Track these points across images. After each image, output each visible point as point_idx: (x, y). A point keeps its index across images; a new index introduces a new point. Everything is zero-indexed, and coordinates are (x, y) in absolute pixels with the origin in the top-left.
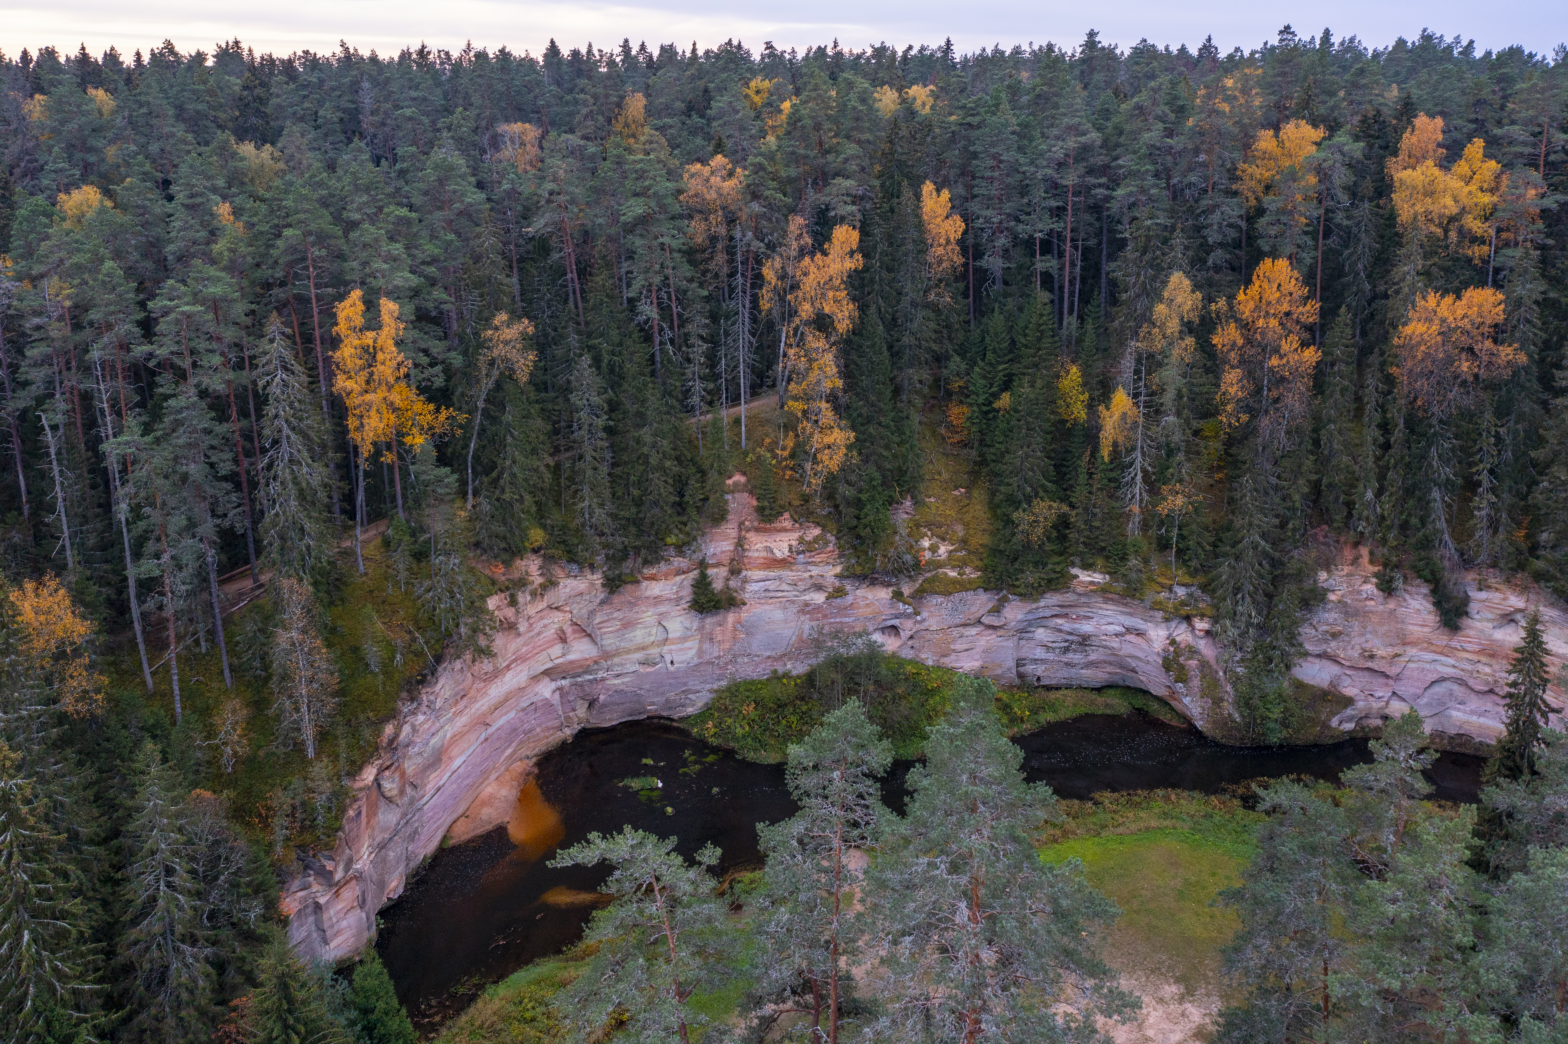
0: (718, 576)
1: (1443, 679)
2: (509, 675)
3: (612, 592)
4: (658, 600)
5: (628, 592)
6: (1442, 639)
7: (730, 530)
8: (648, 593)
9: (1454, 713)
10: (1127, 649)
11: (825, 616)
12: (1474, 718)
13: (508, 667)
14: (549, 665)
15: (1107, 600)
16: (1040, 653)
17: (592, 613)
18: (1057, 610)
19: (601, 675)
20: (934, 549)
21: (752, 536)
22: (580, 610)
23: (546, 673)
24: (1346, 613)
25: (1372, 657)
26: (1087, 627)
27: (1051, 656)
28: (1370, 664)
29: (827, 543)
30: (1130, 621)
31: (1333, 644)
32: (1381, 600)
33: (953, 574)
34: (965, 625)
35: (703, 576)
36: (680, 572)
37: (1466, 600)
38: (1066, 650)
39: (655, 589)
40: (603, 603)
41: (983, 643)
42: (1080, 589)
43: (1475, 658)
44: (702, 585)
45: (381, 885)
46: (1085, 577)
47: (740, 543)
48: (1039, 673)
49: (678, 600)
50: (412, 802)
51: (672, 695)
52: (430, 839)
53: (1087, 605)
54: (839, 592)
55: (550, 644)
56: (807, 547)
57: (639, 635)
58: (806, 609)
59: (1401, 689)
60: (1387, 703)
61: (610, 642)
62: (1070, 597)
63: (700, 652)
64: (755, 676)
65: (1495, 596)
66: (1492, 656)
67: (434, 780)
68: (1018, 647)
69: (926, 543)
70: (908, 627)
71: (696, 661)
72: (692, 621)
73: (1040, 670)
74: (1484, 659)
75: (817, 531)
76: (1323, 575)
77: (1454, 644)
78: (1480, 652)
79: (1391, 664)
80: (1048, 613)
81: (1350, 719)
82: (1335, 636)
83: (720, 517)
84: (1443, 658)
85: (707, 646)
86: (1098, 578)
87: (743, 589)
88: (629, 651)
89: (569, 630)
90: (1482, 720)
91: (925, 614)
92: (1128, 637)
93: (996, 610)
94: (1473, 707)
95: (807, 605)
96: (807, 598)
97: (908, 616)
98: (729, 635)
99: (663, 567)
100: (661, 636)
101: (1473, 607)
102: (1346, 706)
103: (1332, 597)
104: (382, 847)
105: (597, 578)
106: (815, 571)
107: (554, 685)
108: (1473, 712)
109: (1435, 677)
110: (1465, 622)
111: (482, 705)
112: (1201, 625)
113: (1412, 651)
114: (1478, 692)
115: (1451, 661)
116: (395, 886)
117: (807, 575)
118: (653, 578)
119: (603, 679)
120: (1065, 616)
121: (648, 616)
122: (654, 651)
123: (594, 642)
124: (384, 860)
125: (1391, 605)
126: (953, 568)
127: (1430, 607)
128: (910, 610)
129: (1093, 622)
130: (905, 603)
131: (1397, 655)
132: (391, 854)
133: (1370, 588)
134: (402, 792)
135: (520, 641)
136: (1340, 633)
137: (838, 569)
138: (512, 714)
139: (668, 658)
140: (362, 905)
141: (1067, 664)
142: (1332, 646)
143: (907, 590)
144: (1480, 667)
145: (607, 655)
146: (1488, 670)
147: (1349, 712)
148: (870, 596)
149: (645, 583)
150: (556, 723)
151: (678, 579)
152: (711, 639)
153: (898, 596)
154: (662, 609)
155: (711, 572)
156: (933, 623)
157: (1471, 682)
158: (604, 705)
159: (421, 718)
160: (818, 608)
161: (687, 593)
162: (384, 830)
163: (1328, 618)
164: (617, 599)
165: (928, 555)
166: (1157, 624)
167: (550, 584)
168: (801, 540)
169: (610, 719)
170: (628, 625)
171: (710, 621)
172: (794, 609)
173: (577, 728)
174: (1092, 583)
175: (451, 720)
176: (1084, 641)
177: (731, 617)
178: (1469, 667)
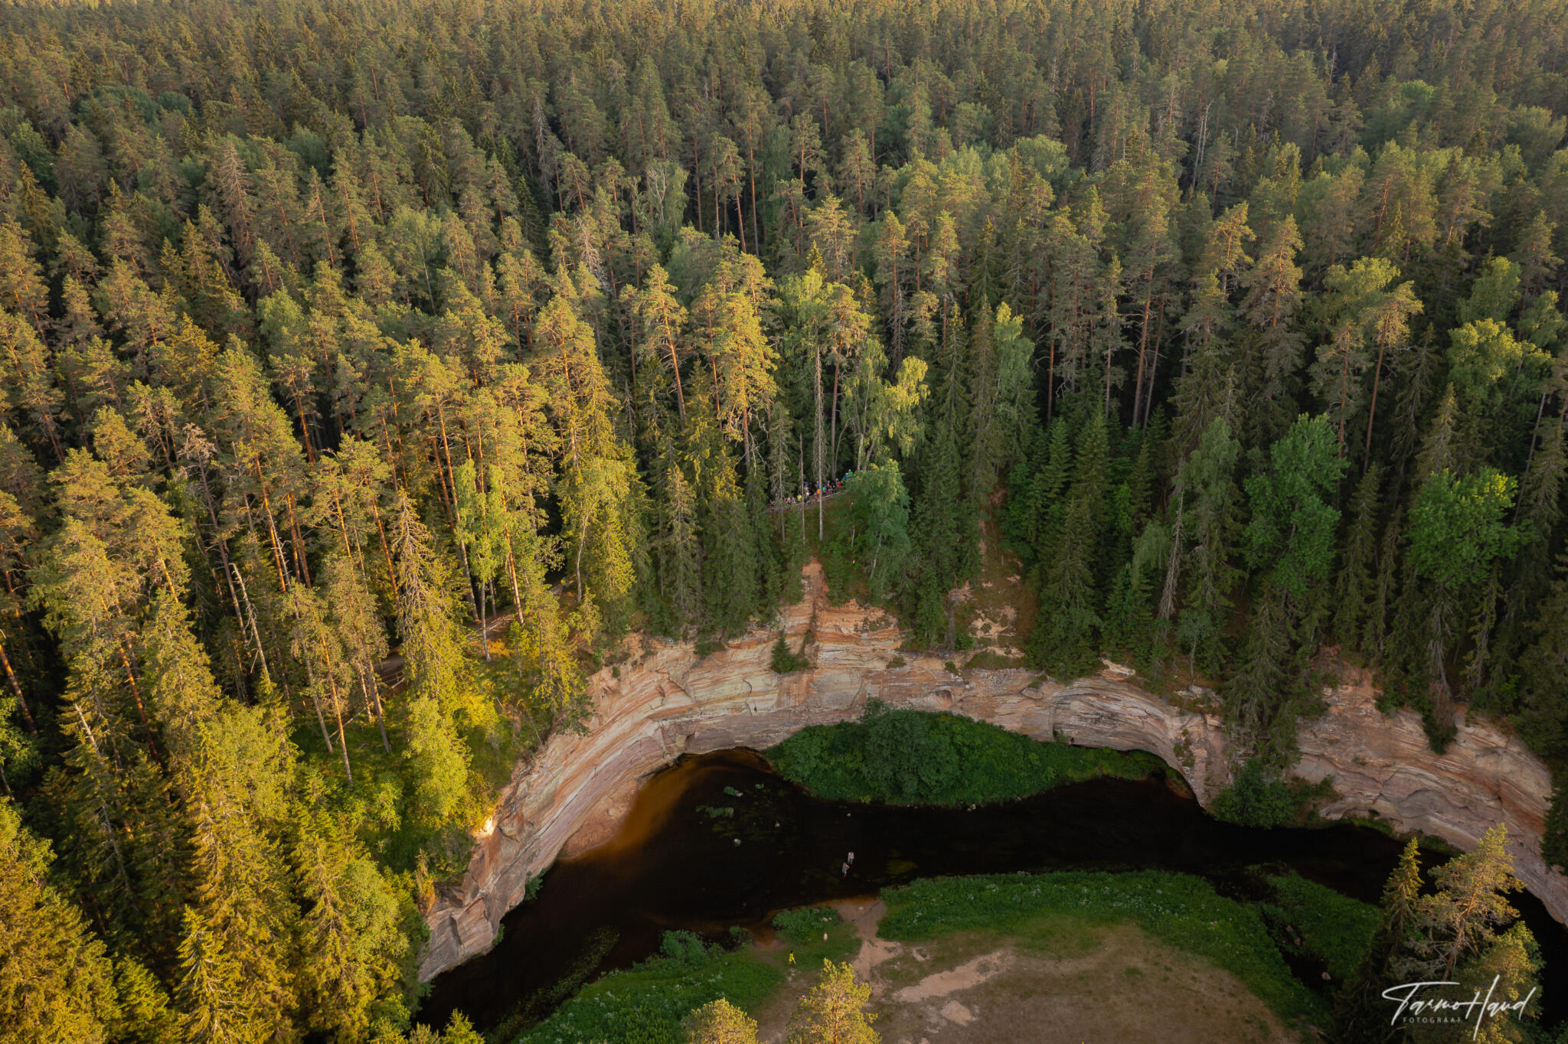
0: (794, 644)
1: (1426, 790)
2: (614, 727)
3: (702, 658)
4: (742, 664)
5: (715, 658)
6: (1429, 758)
7: (806, 607)
8: (734, 659)
9: (1433, 819)
10: (1148, 729)
11: (886, 681)
12: (1449, 826)
13: (613, 721)
14: (651, 713)
15: (1131, 690)
16: (1074, 720)
17: (686, 674)
18: (1089, 691)
19: (695, 717)
20: (986, 629)
21: (824, 616)
22: (676, 672)
23: (650, 717)
24: (1345, 726)
25: (1363, 764)
26: (1115, 707)
27: (1084, 724)
28: (1361, 770)
29: (888, 624)
30: (1150, 709)
31: (1330, 749)
32: (1378, 718)
33: (1000, 652)
34: (1008, 694)
35: (782, 643)
36: (759, 642)
37: (1455, 730)
38: (1097, 721)
39: (741, 655)
40: (694, 666)
41: (1023, 709)
42: (1108, 678)
43: (1456, 778)
44: (780, 650)
45: (504, 900)
46: (1115, 668)
47: (814, 618)
48: (1073, 735)
49: (759, 664)
50: (530, 835)
51: (755, 733)
52: (547, 856)
53: (1116, 691)
54: (898, 663)
55: (651, 697)
56: (871, 627)
57: (726, 689)
58: (867, 674)
59: (1387, 792)
60: (1375, 801)
61: (702, 694)
62: (1100, 683)
63: (779, 703)
64: (825, 723)
65: (1482, 732)
66: (1472, 780)
67: (548, 817)
68: (1055, 715)
69: (979, 624)
70: (958, 693)
71: (775, 709)
72: (773, 680)
73: (1074, 733)
74: (1464, 781)
75: (880, 614)
76: (1328, 691)
77: (1439, 764)
78: (1460, 775)
79: (1381, 772)
80: (1081, 692)
81: (1337, 811)
82: (1332, 742)
83: (798, 598)
84: (1428, 774)
85: (784, 698)
86: (1126, 671)
87: (816, 656)
88: (719, 701)
89: (666, 686)
90: (1456, 829)
91: (973, 684)
92: (1149, 720)
93: (1035, 686)
94: (1449, 817)
95: (870, 671)
96: (870, 666)
97: (959, 685)
98: (803, 691)
99: (747, 638)
100: (745, 689)
101: (1461, 737)
102: (1335, 801)
103: (1333, 710)
104: (504, 872)
105: (690, 647)
106: (879, 645)
107: (656, 725)
108: (1448, 821)
109: (1419, 787)
110: (1452, 747)
111: (591, 752)
112: (1213, 721)
113: (1401, 765)
114: (1455, 807)
115: (1434, 777)
116: (517, 897)
117: (869, 649)
118: (739, 647)
119: (697, 721)
120: (1097, 696)
121: (735, 675)
122: (740, 701)
123: (687, 694)
124: (507, 881)
125: (1388, 723)
126: (1001, 647)
127: (1421, 730)
128: (960, 680)
129: (1121, 704)
130: (956, 674)
131: (1387, 766)
132: (513, 876)
133: (1370, 707)
134: (520, 831)
135: (623, 700)
136: (1337, 741)
137: (899, 644)
138: (619, 753)
139: (752, 707)
140: (488, 916)
141: (1097, 732)
142: (1329, 751)
143: (958, 663)
144: (1459, 787)
145: (699, 704)
146: (1465, 790)
147: (1338, 805)
148: (926, 667)
149: (731, 651)
150: (659, 752)
151: (760, 647)
152: (788, 694)
153: (950, 667)
154: (746, 670)
155: (788, 641)
156: (980, 692)
157: (1450, 797)
158: (699, 739)
159: (535, 776)
160: (880, 675)
161: (767, 658)
162: (507, 860)
163: (1328, 727)
164: (706, 664)
165: (980, 634)
166: (1172, 717)
167: (649, 653)
168: (866, 620)
169: (705, 749)
170: (716, 682)
171: (787, 679)
172: (858, 674)
173: (677, 754)
174: (1120, 675)
175: (562, 771)
176: (1112, 716)
177: (805, 677)
178: (1450, 785)
